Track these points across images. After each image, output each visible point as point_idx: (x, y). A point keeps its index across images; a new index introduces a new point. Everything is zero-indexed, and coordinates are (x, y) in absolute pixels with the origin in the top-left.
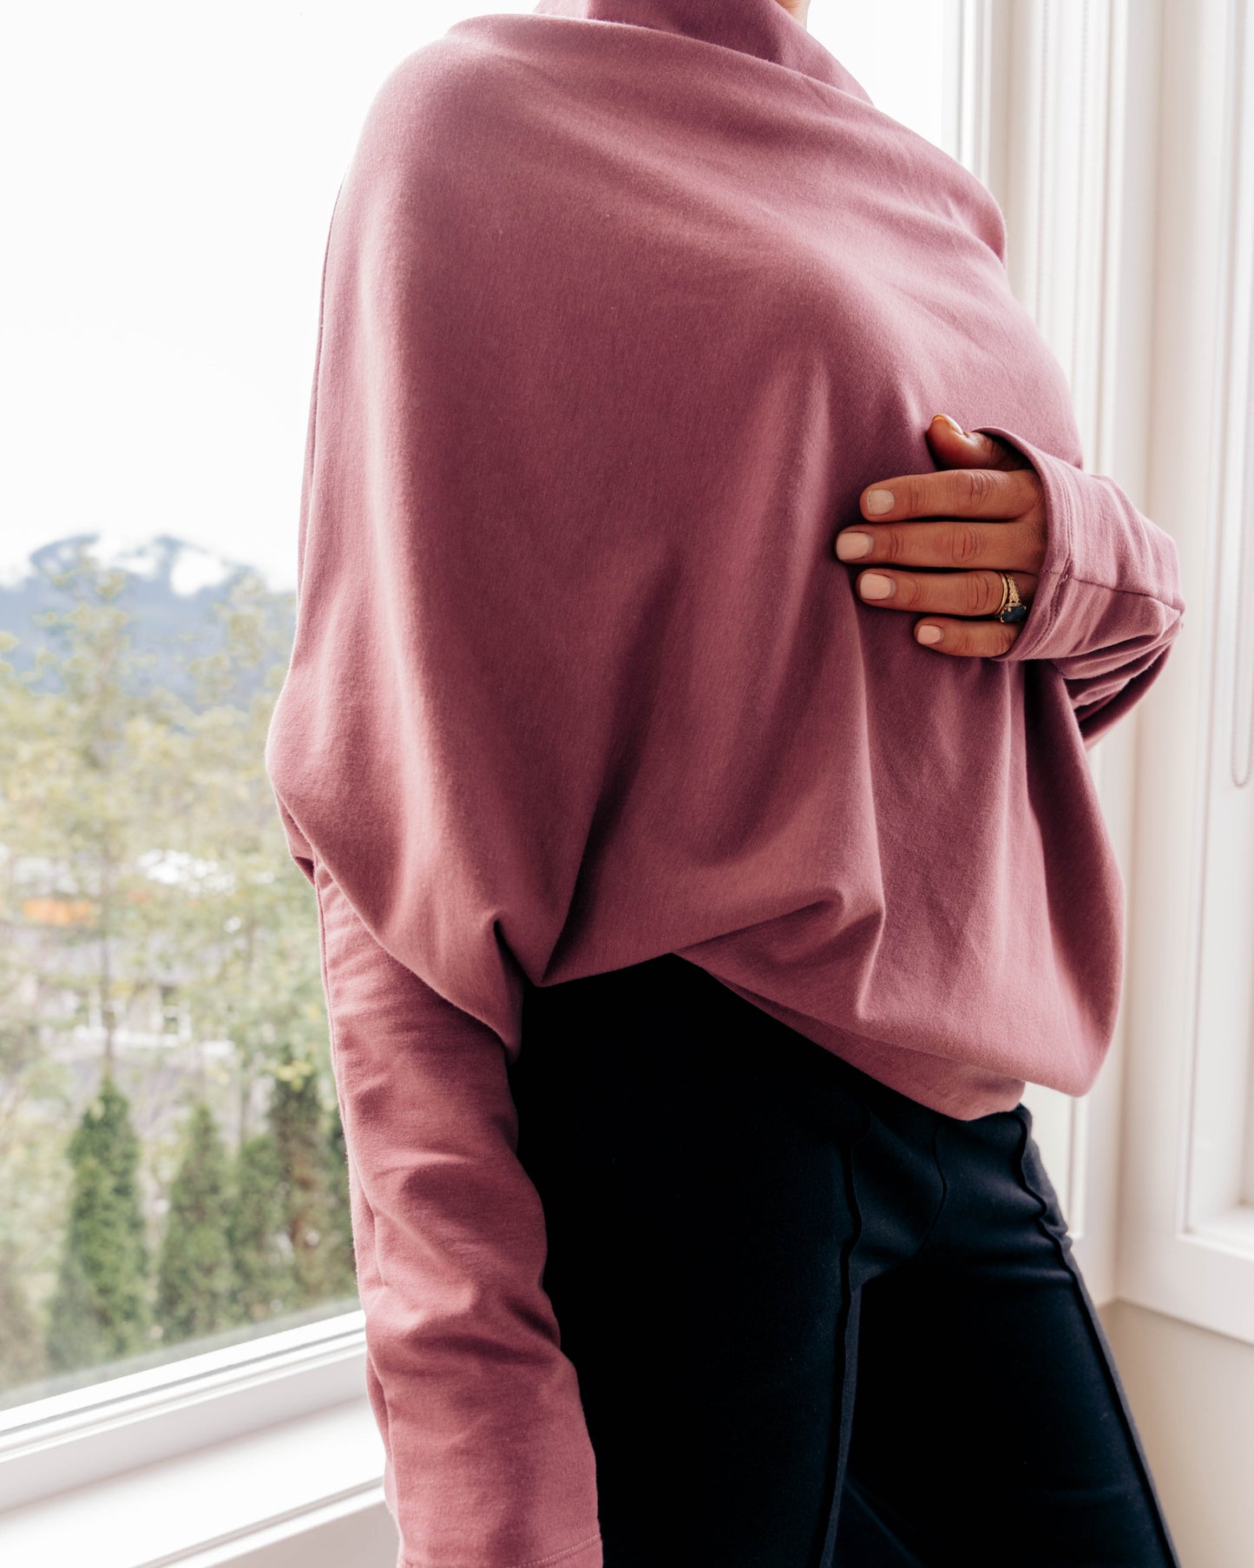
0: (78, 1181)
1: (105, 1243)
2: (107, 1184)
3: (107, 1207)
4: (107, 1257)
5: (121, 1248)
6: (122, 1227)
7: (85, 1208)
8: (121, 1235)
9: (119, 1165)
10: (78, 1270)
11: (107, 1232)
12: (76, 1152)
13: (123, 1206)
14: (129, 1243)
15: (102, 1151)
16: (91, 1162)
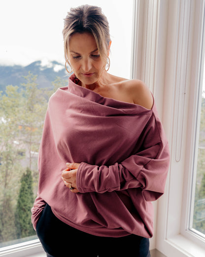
0: (22, 185)
1: (25, 197)
2: (27, 186)
3: (26, 191)
4: (26, 200)
5: (28, 198)
6: (29, 194)
7: (22, 190)
8: (28, 196)
9: (29, 183)
10: (21, 201)
11: (26, 195)
12: (22, 180)
13: (29, 190)
14: (30, 197)
15: (26, 180)
16: (24, 182)
